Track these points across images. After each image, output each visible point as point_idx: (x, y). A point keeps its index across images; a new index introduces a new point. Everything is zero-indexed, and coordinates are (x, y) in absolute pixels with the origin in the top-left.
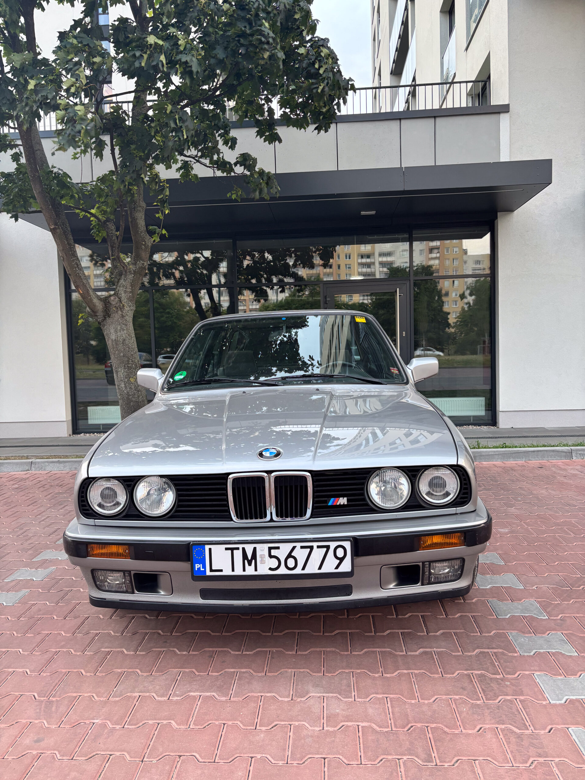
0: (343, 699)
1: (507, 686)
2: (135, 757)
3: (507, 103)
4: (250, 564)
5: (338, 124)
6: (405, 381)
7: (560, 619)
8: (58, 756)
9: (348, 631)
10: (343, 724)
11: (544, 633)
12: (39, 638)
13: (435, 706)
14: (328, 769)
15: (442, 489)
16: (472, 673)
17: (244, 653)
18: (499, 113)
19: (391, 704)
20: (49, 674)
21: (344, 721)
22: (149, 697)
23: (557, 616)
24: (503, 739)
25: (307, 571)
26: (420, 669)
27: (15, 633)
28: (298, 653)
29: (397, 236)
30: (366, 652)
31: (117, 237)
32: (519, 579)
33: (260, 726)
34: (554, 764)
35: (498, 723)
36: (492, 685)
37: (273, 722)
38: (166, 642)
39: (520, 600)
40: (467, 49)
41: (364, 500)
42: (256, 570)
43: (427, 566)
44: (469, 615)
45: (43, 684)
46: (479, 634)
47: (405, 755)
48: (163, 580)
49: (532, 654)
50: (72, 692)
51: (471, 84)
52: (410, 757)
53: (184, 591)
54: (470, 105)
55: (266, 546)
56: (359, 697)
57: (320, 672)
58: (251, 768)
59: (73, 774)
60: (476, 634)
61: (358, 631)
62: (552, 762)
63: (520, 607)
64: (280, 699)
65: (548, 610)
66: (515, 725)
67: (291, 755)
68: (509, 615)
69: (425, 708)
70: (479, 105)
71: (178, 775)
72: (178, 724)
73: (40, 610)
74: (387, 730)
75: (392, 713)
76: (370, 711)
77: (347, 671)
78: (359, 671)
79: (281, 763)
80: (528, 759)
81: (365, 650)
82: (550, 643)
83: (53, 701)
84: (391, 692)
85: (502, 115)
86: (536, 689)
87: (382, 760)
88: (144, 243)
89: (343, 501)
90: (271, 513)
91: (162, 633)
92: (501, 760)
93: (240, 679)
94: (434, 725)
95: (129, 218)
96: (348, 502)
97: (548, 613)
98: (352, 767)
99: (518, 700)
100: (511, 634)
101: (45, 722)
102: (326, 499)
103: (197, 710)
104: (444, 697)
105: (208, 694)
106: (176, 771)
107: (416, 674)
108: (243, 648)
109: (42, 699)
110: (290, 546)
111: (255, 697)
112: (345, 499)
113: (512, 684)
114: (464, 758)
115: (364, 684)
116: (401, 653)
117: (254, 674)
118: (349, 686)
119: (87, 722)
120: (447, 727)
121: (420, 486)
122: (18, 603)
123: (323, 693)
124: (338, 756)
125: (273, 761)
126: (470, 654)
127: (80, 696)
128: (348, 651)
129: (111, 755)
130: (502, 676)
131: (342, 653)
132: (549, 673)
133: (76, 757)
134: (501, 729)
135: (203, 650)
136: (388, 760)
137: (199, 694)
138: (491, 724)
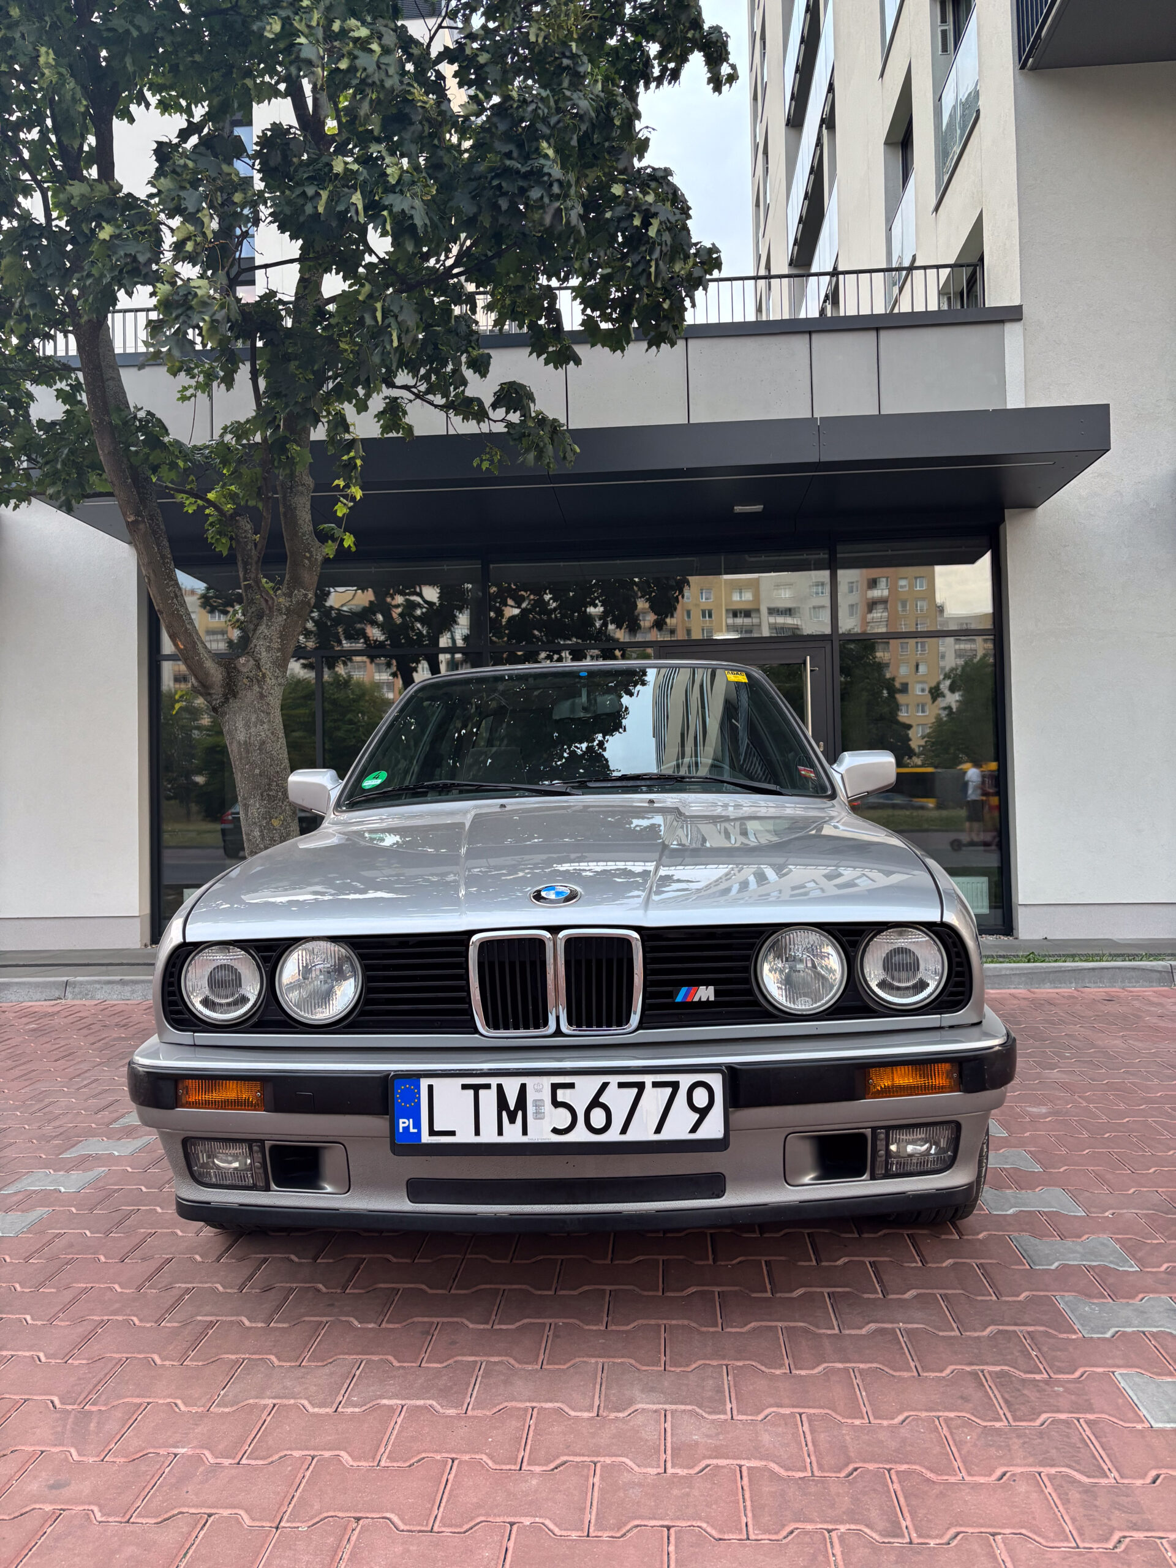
0: (706, 1415)
1: (1058, 1394)
2: (261, 1520)
3: (1017, 303)
4: (512, 1121)
5: (690, 342)
6: (829, 793)
7: (1165, 1272)
8: (98, 1515)
9: (717, 1289)
10: (708, 1462)
11: (1133, 1297)
12: (68, 1295)
13: (904, 1432)
14: (676, 1547)
15: (911, 973)
16: (982, 1371)
17: (496, 1327)
18: (1002, 322)
19: (810, 1425)
20: (84, 1362)
21: (710, 1457)
22: (295, 1406)
23: (1159, 1267)
24: (1054, 1495)
25: (632, 1136)
26: (871, 1362)
27: (17, 1286)
28: (609, 1328)
29: (805, 556)
30: (754, 1329)
31: (256, 545)
32: (1074, 1197)
33: (529, 1464)
34: (1167, 1546)
35: (1042, 1464)
36: (1026, 1392)
37: (558, 1457)
38: (332, 1305)
39: (1080, 1237)
40: (937, 209)
41: (750, 992)
42: (525, 1132)
43: (883, 1136)
44: (973, 1262)
45: (72, 1379)
46: (994, 1298)
47: (842, 1522)
48: (332, 1160)
49: (1108, 1335)
50: (132, 1396)
51: (948, 270)
52: (853, 1527)
53: (377, 1184)
54: (945, 307)
55: (547, 1082)
56: (739, 1412)
57: (657, 1364)
58: (511, 1544)
59: (130, 1550)
60: (988, 1298)
61: (737, 1288)
62: (1164, 1541)
63: (1079, 1248)
64: (573, 1413)
65: (1140, 1254)
66: (1078, 1467)
67: (596, 1520)
68: (1056, 1264)
69: (882, 1436)
70: (962, 306)
71: (353, 1554)
72: (354, 1459)
73: (71, 1245)
74: (802, 1475)
75: (813, 1442)
76: (766, 1438)
77: (715, 1363)
78: (740, 1363)
79: (574, 1535)
80: (1111, 1534)
81: (752, 1325)
82: (1146, 1316)
83: (91, 1412)
84: (811, 1404)
85: (1009, 328)
86: (1120, 1401)
87: (792, 1532)
88: (308, 555)
89: (706, 993)
90: (558, 1018)
91: (324, 1290)
92: (1052, 1535)
93: (487, 1374)
94: (904, 1467)
95: (281, 506)
96: (716, 996)
97: (1140, 1262)
98: (729, 1545)
99: (1081, 1421)
100: (1062, 1297)
101: (73, 1450)
102: (670, 989)
103: (395, 1432)
104: (924, 1414)
105: (420, 1402)
106: (349, 1547)
107: (861, 1371)
108: (493, 1317)
109: (69, 1407)
110: (598, 1081)
111: (519, 1409)
112: (711, 989)
113: (1067, 1390)
114: (970, 1530)
115: (751, 1388)
116: (829, 1332)
117: (517, 1365)
118: (719, 1390)
119: (162, 1452)
120: (932, 1471)
121: (867, 970)
122: (25, 1233)
123: (665, 1403)
124: (699, 1524)
125: (556, 1530)
126: (976, 1334)
127: (148, 1404)
128: (717, 1326)
129: (210, 1515)
130: (1046, 1376)
131: (704, 1329)
132: (1145, 1370)
133: (138, 1517)
134: (1048, 1475)
135: (409, 1321)
136: (806, 1533)
137: (399, 1402)
138: (1025, 1465)
